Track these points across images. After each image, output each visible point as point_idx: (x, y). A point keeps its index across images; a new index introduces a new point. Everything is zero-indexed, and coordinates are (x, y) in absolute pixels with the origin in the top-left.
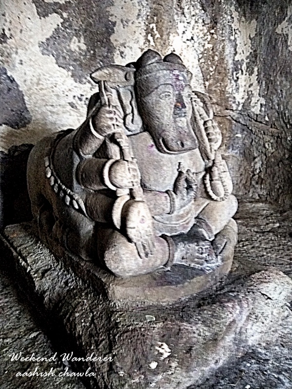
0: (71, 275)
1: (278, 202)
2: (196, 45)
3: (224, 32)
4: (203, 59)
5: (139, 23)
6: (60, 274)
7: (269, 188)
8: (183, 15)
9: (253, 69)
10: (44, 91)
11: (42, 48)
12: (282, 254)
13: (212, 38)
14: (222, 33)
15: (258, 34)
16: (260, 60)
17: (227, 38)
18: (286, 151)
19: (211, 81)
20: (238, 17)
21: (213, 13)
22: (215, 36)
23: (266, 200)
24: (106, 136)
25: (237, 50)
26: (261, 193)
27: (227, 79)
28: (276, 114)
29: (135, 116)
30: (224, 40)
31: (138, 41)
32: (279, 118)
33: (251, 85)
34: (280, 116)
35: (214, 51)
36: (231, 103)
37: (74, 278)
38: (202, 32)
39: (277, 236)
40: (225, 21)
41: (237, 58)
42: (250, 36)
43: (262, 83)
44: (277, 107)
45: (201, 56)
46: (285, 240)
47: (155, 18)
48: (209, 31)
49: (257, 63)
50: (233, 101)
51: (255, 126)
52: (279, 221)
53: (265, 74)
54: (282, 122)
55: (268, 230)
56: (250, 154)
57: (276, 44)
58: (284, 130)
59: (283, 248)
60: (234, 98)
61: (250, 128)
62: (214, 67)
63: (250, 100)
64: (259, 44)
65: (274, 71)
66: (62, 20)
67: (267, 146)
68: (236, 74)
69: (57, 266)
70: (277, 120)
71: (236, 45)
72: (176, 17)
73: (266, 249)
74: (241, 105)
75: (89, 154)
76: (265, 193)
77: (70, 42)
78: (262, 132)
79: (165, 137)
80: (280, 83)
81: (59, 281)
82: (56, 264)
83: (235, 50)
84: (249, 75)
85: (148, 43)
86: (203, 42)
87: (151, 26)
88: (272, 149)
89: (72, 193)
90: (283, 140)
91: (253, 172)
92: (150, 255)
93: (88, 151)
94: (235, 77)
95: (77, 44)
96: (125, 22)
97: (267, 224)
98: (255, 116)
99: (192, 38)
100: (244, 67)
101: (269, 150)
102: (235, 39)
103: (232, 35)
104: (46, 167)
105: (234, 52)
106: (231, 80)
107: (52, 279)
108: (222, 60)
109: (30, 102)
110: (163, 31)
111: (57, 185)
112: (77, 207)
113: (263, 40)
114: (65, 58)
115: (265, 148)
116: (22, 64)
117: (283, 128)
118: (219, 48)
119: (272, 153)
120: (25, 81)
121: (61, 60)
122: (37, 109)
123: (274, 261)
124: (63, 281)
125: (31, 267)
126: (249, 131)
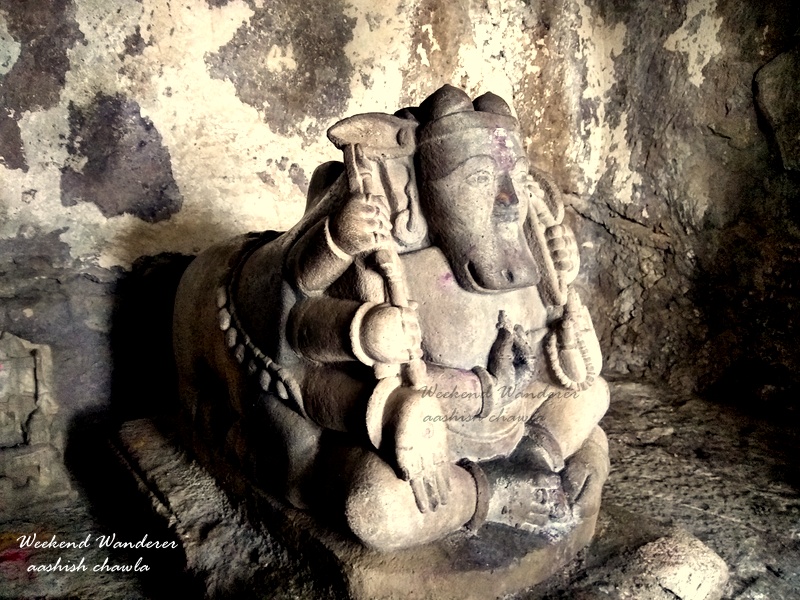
0: (265, 537)
1: (668, 381)
2: (510, 66)
3: (562, 44)
4: (521, 94)
5: (402, 22)
6: (239, 533)
7: (649, 352)
8: (485, 10)
9: (618, 116)
10: (210, 150)
11: (210, 66)
12: (686, 494)
13: (540, 54)
14: (559, 46)
15: (630, 50)
16: (633, 100)
17: (568, 56)
18: (683, 279)
19: (537, 137)
20: (590, 16)
21: (542, 8)
22: (546, 51)
23: (643, 376)
24: (356, 255)
25: (588, 78)
26: (633, 362)
27: (568, 134)
28: (664, 205)
29: (413, 216)
30: (561, 60)
31: (398, 56)
32: (670, 213)
33: (613, 148)
34: (672, 209)
35: (544, 79)
36: (576, 180)
37: (271, 546)
38: (521, 43)
39: (673, 455)
40: (565, 24)
41: (589, 93)
42: (612, 53)
43: (635, 143)
44: (666, 192)
45: (517, 87)
46: (689, 463)
47: (432, 14)
48: (534, 40)
49: (626, 105)
50: (580, 176)
51: (621, 228)
52: (672, 423)
53: (642, 128)
54: (676, 222)
55: (652, 441)
56: (610, 283)
57: (664, 71)
58: (679, 237)
59: (687, 480)
60: (581, 171)
61: (611, 231)
62: (543, 110)
63: (611, 177)
64: (631, 70)
65: (659, 123)
66: (252, 13)
67: (645, 267)
68: (586, 125)
69: (232, 516)
70: (665, 218)
71: (586, 70)
72: (471, 13)
73: (652, 482)
74: (594, 185)
75: (318, 289)
76: (641, 363)
77: (266, 54)
78: (636, 239)
79: (476, 261)
80: (672, 146)
81: (237, 549)
82: (230, 513)
83: (584, 78)
84: (610, 126)
85: (416, 61)
86: (522, 62)
87: (424, 28)
88: (655, 274)
89: (275, 366)
90: (677, 257)
91: (617, 319)
92: (440, 506)
93: (317, 283)
94: (582, 130)
95: (279, 58)
96: (373, 20)
97: (650, 428)
98: (622, 208)
99: (502, 54)
100: (601, 111)
101: (650, 277)
102: (584, 57)
103: (579, 51)
104: (220, 309)
105: (582, 83)
106: (574, 136)
107: (222, 544)
108: (558, 96)
109: (181, 170)
110: (445, 38)
111: (242, 347)
112: (284, 395)
113: (638, 62)
114: (256, 86)
115: (642, 271)
116: (169, 95)
117: (677, 234)
118: (553, 74)
119: (656, 283)
120: (174, 128)
121: (247, 89)
122: (193, 183)
123: (672, 511)
124: (246, 551)
125: (177, 516)
126: (610, 236)
